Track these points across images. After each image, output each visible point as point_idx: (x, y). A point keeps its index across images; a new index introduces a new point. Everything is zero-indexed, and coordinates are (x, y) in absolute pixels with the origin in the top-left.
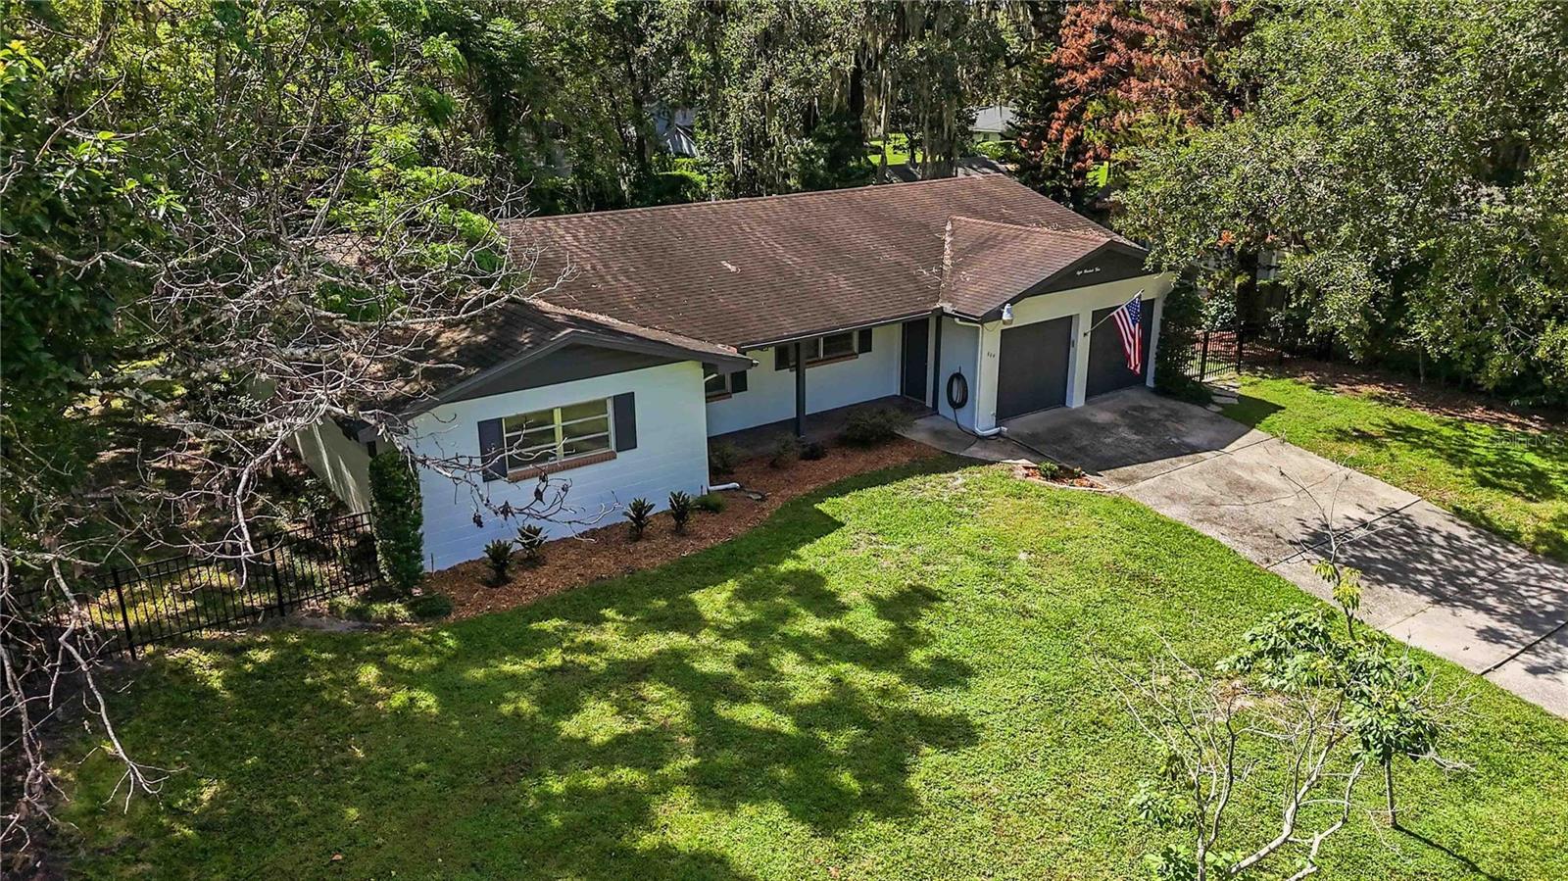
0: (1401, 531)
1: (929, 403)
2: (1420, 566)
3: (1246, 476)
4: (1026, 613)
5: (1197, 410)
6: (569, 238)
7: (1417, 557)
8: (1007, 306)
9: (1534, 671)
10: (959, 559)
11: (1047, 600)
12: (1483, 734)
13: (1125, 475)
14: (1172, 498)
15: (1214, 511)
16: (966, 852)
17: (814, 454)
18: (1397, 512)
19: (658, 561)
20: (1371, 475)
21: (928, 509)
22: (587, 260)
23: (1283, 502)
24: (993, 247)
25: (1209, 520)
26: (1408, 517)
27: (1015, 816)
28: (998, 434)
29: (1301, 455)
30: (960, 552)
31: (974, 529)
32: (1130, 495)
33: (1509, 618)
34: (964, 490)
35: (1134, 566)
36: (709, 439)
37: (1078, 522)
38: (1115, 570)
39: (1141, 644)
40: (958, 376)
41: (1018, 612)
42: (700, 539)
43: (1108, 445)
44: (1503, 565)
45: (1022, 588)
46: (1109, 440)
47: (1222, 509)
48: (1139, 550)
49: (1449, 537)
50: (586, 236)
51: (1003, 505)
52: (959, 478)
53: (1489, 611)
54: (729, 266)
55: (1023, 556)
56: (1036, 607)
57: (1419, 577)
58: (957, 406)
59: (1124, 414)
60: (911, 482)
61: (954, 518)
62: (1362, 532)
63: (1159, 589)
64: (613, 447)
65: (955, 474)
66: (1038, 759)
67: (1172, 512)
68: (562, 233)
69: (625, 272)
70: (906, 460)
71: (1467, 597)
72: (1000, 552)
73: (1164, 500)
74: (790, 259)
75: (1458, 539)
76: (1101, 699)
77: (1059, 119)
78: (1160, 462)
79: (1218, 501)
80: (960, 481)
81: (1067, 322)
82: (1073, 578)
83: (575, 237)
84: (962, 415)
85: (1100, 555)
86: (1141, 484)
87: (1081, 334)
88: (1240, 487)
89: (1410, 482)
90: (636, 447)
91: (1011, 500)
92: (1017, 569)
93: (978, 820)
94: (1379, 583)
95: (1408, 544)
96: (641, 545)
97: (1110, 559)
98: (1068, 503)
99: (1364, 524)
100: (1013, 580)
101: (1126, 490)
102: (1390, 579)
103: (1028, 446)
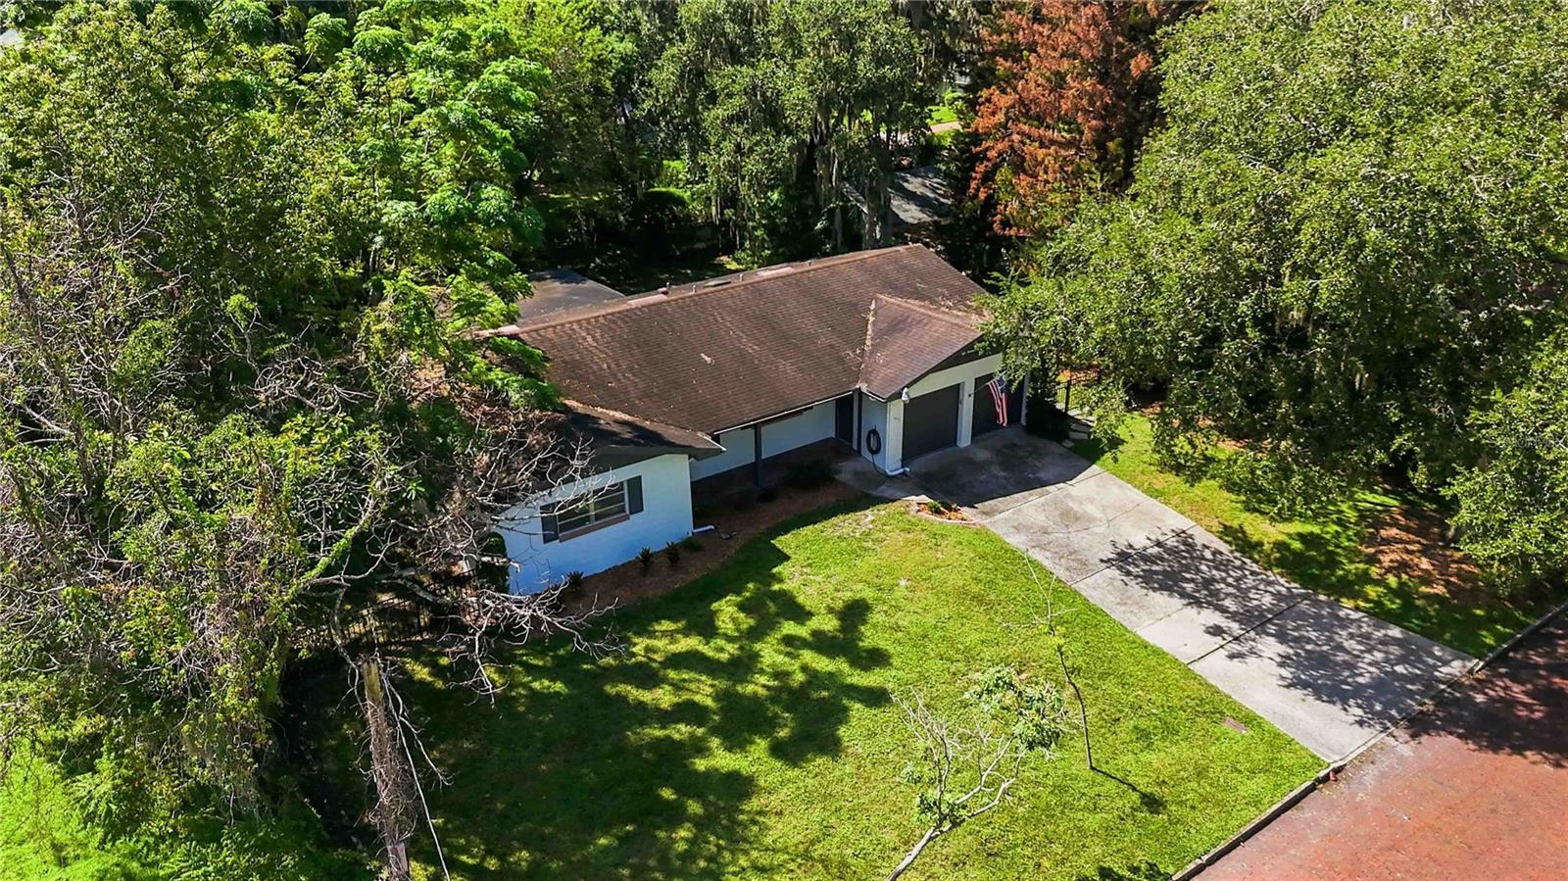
0: (1183, 548)
1: (855, 447)
2: (1188, 576)
3: (1075, 507)
4: (897, 628)
5: (1054, 447)
6: (589, 339)
7: (1187, 568)
8: (906, 390)
9: (1232, 657)
10: (860, 586)
11: (914, 618)
12: (1169, 707)
13: (988, 510)
14: (1017, 528)
15: (1045, 539)
16: (839, 788)
17: (768, 496)
18: (1184, 532)
19: (659, 592)
20: (1166, 504)
21: (844, 544)
22: (603, 360)
23: (1097, 530)
24: (902, 330)
25: (1039, 546)
26: (1191, 537)
27: (870, 766)
28: (904, 473)
29: (1121, 487)
30: (860, 581)
31: (873, 560)
32: (988, 526)
33: (1233, 616)
34: (871, 526)
35: (975, 589)
36: (692, 483)
37: (947, 553)
38: (962, 593)
39: (967, 649)
40: (874, 432)
41: (892, 628)
42: (687, 573)
43: (981, 482)
44: (1247, 572)
45: (898, 608)
46: (983, 477)
47: (1051, 537)
48: (983, 575)
49: (1216, 553)
50: (602, 336)
51: (897, 538)
52: (868, 516)
53: (1223, 610)
54: (707, 358)
55: (903, 583)
56: (906, 624)
57: (1185, 585)
58: (875, 452)
59: (998, 452)
60: (834, 520)
61: (858, 553)
62: (1156, 550)
63: (990, 605)
64: (628, 512)
65: (867, 512)
66: (889, 730)
67: (1016, 541)
68: (584, 334)
69: (631, 369)
70: (833, 499)
71: (1213, 601)
72: (887, 580)
73: (1012, 530)
74: (751, 348)
75: (1221, 553)
76: (934, 689)
77: (975, 179)
78: (1015, 495)
79: (1050, 530)
80: (871, 518)
81: (956, 389)
82: (932, 599)
83: (593, 337)
84: (877, 460)
85: (955, 580)
86: (998, 517)
87: (966, 395)
88: (1069, 517)
89: (1194, 510)
90: (642, 510)
91: (902, 534)
92: (897, 594)
93: (848, 769)
94: (1155, 590)
95: (1185, 558)
96: (648, 580)
97: (961, 583)
98: (942, 535)
99: (1159, 544)
100: (893, 603)
101: (986, 521)
102: (1163, 588)
103: (923, 483)
